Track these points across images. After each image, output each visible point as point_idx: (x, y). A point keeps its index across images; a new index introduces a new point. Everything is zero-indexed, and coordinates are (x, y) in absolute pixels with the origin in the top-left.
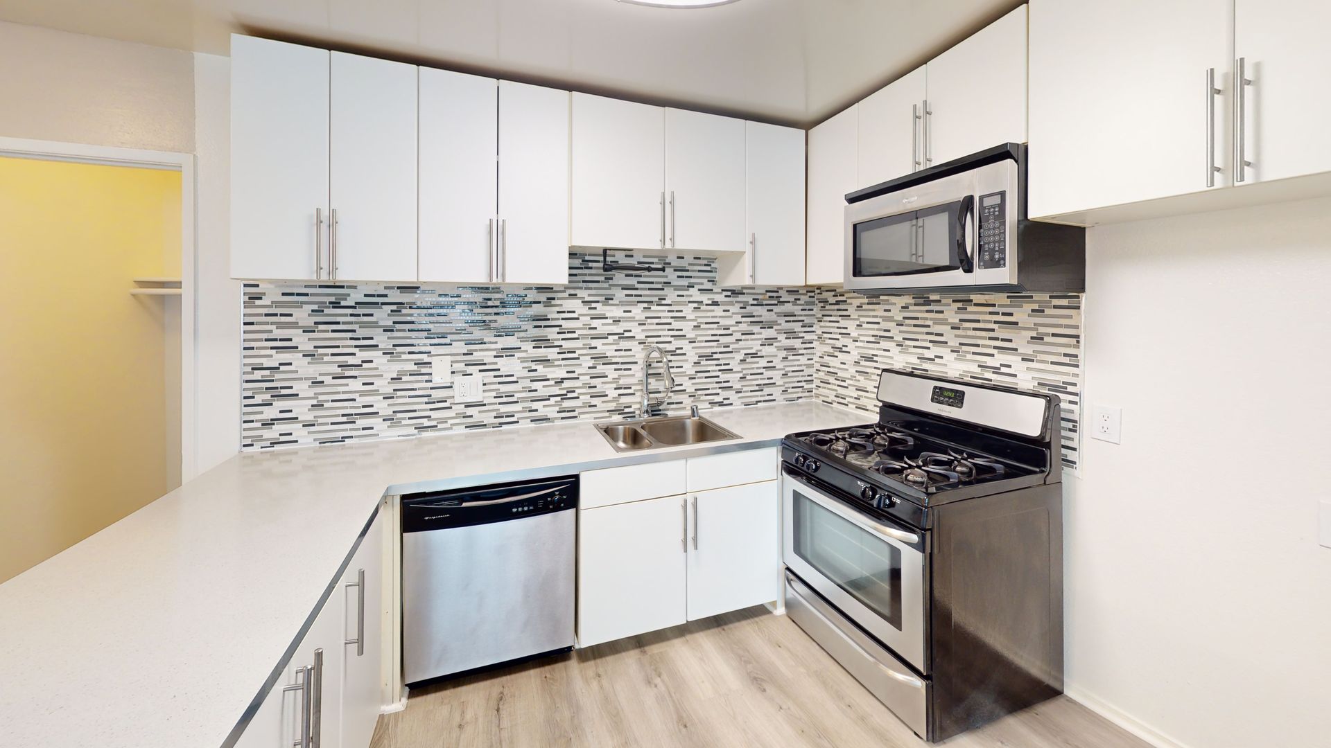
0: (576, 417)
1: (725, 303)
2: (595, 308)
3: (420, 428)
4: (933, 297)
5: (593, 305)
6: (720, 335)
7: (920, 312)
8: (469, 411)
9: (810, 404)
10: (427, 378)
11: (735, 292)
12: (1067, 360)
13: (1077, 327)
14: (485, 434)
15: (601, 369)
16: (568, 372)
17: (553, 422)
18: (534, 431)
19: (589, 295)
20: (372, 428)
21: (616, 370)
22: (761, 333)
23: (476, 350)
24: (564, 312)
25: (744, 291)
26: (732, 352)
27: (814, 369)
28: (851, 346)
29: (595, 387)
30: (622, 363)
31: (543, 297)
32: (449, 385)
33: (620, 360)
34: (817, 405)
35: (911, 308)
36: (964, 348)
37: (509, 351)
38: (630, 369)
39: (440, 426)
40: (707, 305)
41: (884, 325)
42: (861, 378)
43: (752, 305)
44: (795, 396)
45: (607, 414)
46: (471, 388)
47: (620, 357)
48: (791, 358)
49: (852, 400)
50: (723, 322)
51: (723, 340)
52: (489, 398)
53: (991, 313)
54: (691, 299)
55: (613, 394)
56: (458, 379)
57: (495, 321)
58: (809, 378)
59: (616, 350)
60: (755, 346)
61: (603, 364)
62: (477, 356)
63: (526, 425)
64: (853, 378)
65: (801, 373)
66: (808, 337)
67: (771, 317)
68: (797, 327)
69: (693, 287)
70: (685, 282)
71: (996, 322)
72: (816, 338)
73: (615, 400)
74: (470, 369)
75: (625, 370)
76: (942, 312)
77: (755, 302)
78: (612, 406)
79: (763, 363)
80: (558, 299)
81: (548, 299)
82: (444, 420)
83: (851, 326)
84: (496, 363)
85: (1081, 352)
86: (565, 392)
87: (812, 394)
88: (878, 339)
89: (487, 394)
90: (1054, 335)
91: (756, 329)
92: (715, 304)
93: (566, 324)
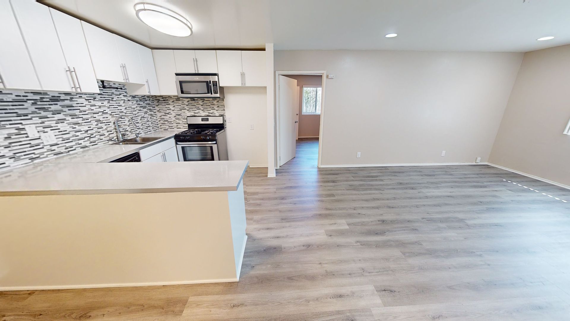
0: (97, 144)
1: (132, 100)
2: (91, 102)
3: (32, 159)
4: (195, 99)
5: (90, 101)
6: (133, 111)
7: (193, 102)
8: (53, 148)
9: (159, 131)
10: (26, 135)
11: (134, 97)
12: (223, 110)
13: (224, 104)
14: (63, 157)
15: (100, 125)
16: (88, 127)
17: (89, 147)
18: (83, 152)
19: (87, 97)
20: (4, 163)
21: (105, 125)
22: (143, 110)
23: (46, 121)
24: (79, 104)
25: (136, 96)
26: (137, 117)
27: (158, 121)
28: (172, 112)
29: (100, 132)
30: (106, 123)
31: (68, 97)
32: (38, 137)
33: (105, 121)
34: (161, 131)
35: (190, 101)
36: (205, 110)
37: (62, 121)
38: (109, 125)
39: (41, 156)
40: (127, 101)
41: (182, 106)
42: (177, 120)
43: (139, 101)
44: (155, 129)
45: (107, 142)
46: (49, 138)
47: (105, 120)
48: (152, 118)
49: (175, 127)
50: (133, 107)
51: (134, 113)
52: (59, 141)
53: (209, 102)
54: (122, 99)
55: (107, 134)
56: (42, 134)
57: (50, 108)
58: (157, 124)
59: (103, 118)
60: (143, 114)
61: (100, 123)
62: (47, 124)
63: (79, 150)
64: (174, 121)
65: (155, 122)
66: (155, 111)
67: (144, 105)
68: (151, 108)
69: (121, 95)
70: (118, 93)
71: (210, 104)
72: (157, 111)
73: (108, 136)
74: (46, 130)
75: (108, 125)
76: (198, 102)
77: (139, 100)
78: (108, 138)
79: (146, 120)
80: (75, 98)
81: (71, 98)
82: (42, 153)
83: (171, 107)
84: (57, 126)
85: (225, 108)
86: (90, 135)
87: (159, 128)
88: (181, 110)
89: (58, 140)
90: (221, 106)
91: (142, 109)
92: (129, 100)
93: (82, 109)
